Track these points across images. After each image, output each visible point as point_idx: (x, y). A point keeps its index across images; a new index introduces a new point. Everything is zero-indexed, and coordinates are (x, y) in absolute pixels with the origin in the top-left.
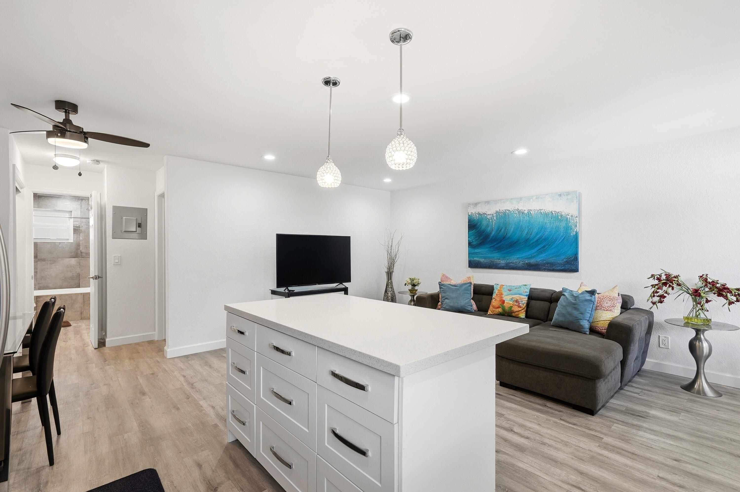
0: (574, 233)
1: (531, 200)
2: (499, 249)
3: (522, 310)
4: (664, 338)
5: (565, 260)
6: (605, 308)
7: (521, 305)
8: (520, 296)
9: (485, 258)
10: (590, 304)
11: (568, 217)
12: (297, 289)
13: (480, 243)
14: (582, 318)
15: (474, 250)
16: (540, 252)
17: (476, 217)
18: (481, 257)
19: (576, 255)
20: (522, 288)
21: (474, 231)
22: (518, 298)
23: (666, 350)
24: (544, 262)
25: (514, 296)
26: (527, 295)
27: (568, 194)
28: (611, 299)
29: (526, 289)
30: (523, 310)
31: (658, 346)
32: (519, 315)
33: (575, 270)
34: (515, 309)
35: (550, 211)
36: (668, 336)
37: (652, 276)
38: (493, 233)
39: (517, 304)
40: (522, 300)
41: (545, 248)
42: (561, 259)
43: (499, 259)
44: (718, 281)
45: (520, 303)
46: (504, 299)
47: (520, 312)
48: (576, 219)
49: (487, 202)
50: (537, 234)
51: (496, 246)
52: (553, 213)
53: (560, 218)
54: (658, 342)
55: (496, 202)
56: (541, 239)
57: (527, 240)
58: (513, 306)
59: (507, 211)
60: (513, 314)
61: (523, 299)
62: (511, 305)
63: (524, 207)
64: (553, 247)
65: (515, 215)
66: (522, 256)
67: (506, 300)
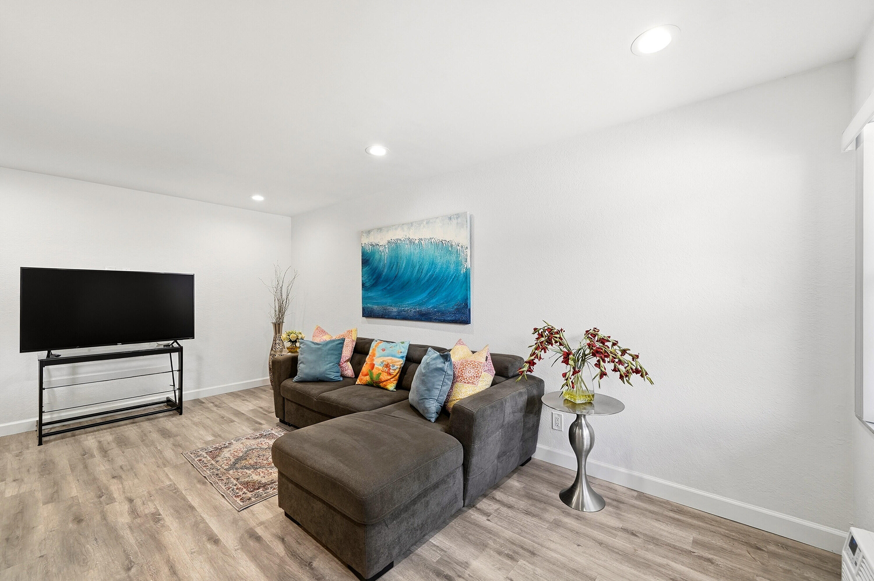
0: (464, 269)
1: (422, 225)
2: (390, 292)
3: (391, 379)
4: (557, 416)
5: (455, 307)
6: (466, 380)
7: (391, 371)
8: (393, 358)
9: (378, 304)
10: (440, 375)
11: (459, 248)
12: (64, 353)
13: (373, 284)
14: (427, 398)
15: (367, 293)
16: (431, 296)
17: (369, 249)
18: (374, 304)
19: (466, 300)
20: (398, 347)
21: (367, 267)
22: (389, 361)
23: (560, 432)
24: (435, 310)
25: (385, 359)
26: (402, 357)
27: (458, 216)
28: (475, 366)
29: (402, 348)
30: (393, 379)
31: (551, 427)
32: (387, 386)
33: (467, 322)
34: (384, 377)
35: (441, 240)
36: (561, 414)
37: (534, 330)
38: (386, 270)
39: (387, 370)
40: (395, 364)
41: (436, 291)
42: (451, 306)
43: (391, 306)
44: (609, 337)
45: (390, 369)
46: (374, 362)
47: (389, 381)
48: (466, 251)
49: (380, 229)
50: (428, 272)
51: (388, 288)
52: (444, 242)
53: (450, 250)
54: (551, 422)
55: (388, 228)
56: (432, 279)
57: (418, 280)
58: (382, 373)
59: (399, 241)
60: (381, 384)
61: (395, 362)
62: (380, 372)
63: (415, 235)
64: (444, 289)
65: (407, 246)
66: (412, 302)
67: (377, 364)
